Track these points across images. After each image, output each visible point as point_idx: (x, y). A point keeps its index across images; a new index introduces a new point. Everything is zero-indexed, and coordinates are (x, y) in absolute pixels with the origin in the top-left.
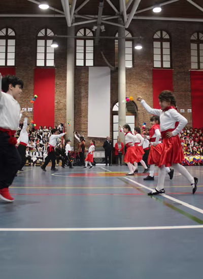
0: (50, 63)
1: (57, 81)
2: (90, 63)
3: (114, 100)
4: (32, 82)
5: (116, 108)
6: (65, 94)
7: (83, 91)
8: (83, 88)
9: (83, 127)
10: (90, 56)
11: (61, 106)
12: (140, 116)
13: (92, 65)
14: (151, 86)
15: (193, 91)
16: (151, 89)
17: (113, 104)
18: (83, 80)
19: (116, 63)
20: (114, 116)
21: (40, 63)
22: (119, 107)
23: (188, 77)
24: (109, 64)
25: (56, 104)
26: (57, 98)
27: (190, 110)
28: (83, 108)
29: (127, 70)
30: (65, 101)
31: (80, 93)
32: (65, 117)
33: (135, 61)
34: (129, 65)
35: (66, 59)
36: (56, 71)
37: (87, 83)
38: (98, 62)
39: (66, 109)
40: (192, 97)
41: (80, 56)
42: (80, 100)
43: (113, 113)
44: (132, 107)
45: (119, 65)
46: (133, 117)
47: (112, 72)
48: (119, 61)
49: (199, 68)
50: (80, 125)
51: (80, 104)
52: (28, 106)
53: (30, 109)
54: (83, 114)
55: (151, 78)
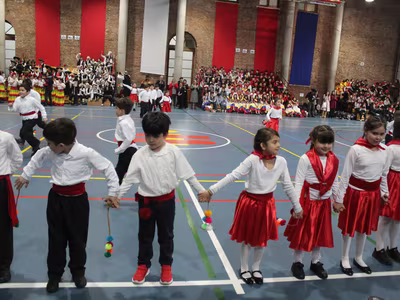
1: (109, 7)
3: (172, 32)
4: (80, 6)
5: (173, 42)
6: (118, 23)
7: (137, 20)
8: (137, 16)
9: (136, 61)
11: (111, 37)
12: (199, 53)
14: (213, 20)
15: (258, 30)
16: (213, 25)
17: (170, 37)
18: (138, 8)
20: (171, 51)
22: (176, 41)
23: (254, 15)
25: (106, 33)
26: (108, 26)
27: (253, 51)
31: (134, 22)
32: (116, 49)
40: (257, 37)
42: (134, 31)
43: (170, 48)
44: (190, 42)
46: (191, 53)
47: (171, 1)
49: (268, 5)
50: (132, 58)
51: (133, 35)
52: (75, 33)
53: (77, 37)
54: (136, 47)
55: (214, 11)
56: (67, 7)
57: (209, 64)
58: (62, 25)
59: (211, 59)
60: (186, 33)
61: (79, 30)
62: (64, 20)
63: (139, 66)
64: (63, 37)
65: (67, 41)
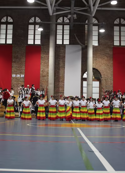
0: (38, 42)
1: (42, 55)
2: (67, 42)
3: (84, 69)
4: (24, 56)
5: (85, 76)
6: (48, 65)
7: (61, 62)
8: (61, 60)
9: (61, 89)
10: (67, 37)
11: (45, 74)
12: (103, 82)
13: (69, 44)
14: (112, 59)
16: (112, 62)
17: (83, 72)
18: (61, 55)
19: (86, 42)
20: (84, 82)
21: (30, 42)
22: (87, 74)
24: (80, 43)
25: (41, 72)
26: (42, 67)
28: (61, 75)
29: (94, 47)
30: (48, 70)
31: (59, 64)
32: (48, 82)
33: (100, 41)
34: (96, 43)
35: (49, 39)
36: (42, 48)
37: (65, 57)
38: (73, 41)
39: (48, 76)
41: (59, 37)
42: (59, 70)
43: (83, 79)
44: (97, 75)
45: (88, 43)
46: (98, 82)
47: (83, 49)
48: (88, 40)
50: (58, 88)
51: (58, 73)
52: (21, 73)
53: (23, 76)
54: (61, 80)
55: (112, 53)
56: (17, 58)
57: (111, 89)
58: (13, 68)
59: (112, 85)
60: (94, 69)
61: (24, 71)
62: (14, 65)
63: (63, 93)
64: (14, 76)
65: (16, 78)
